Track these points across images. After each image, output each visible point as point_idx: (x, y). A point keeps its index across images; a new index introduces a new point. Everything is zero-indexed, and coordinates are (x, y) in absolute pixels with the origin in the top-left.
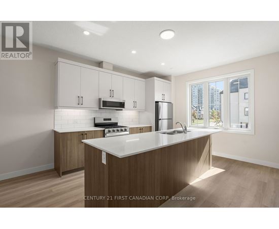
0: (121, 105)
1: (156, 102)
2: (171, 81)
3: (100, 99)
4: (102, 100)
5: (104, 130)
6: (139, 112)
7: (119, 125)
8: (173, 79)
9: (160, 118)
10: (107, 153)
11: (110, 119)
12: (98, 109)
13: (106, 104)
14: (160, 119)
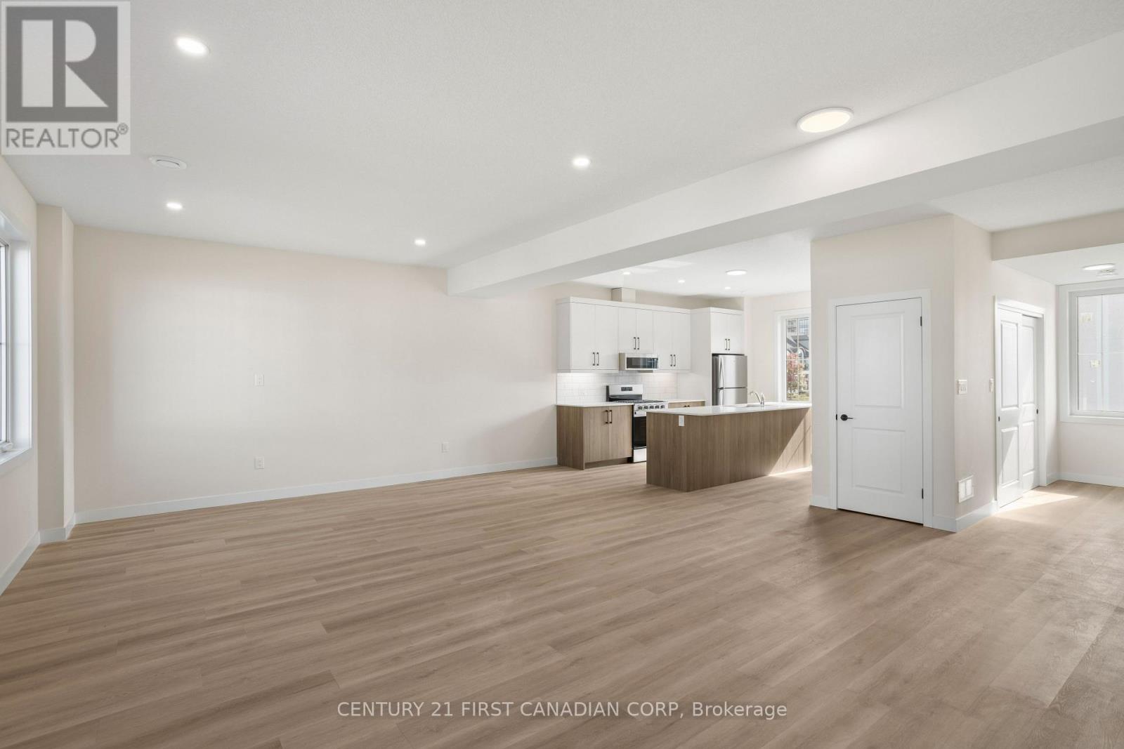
0: (651, 364)
1: (714, 355)
2: (742, 310)
3: (621, 356)
4: (626, 356)
5: (633, 406)
6: (677, 373)
7: (643, 399)
8: (746, 305)
9: (721, 386)
10: (685, 415)
11: (630, 389)
12: (617, 371)
13: (632, 363)
14: (722, 388)
